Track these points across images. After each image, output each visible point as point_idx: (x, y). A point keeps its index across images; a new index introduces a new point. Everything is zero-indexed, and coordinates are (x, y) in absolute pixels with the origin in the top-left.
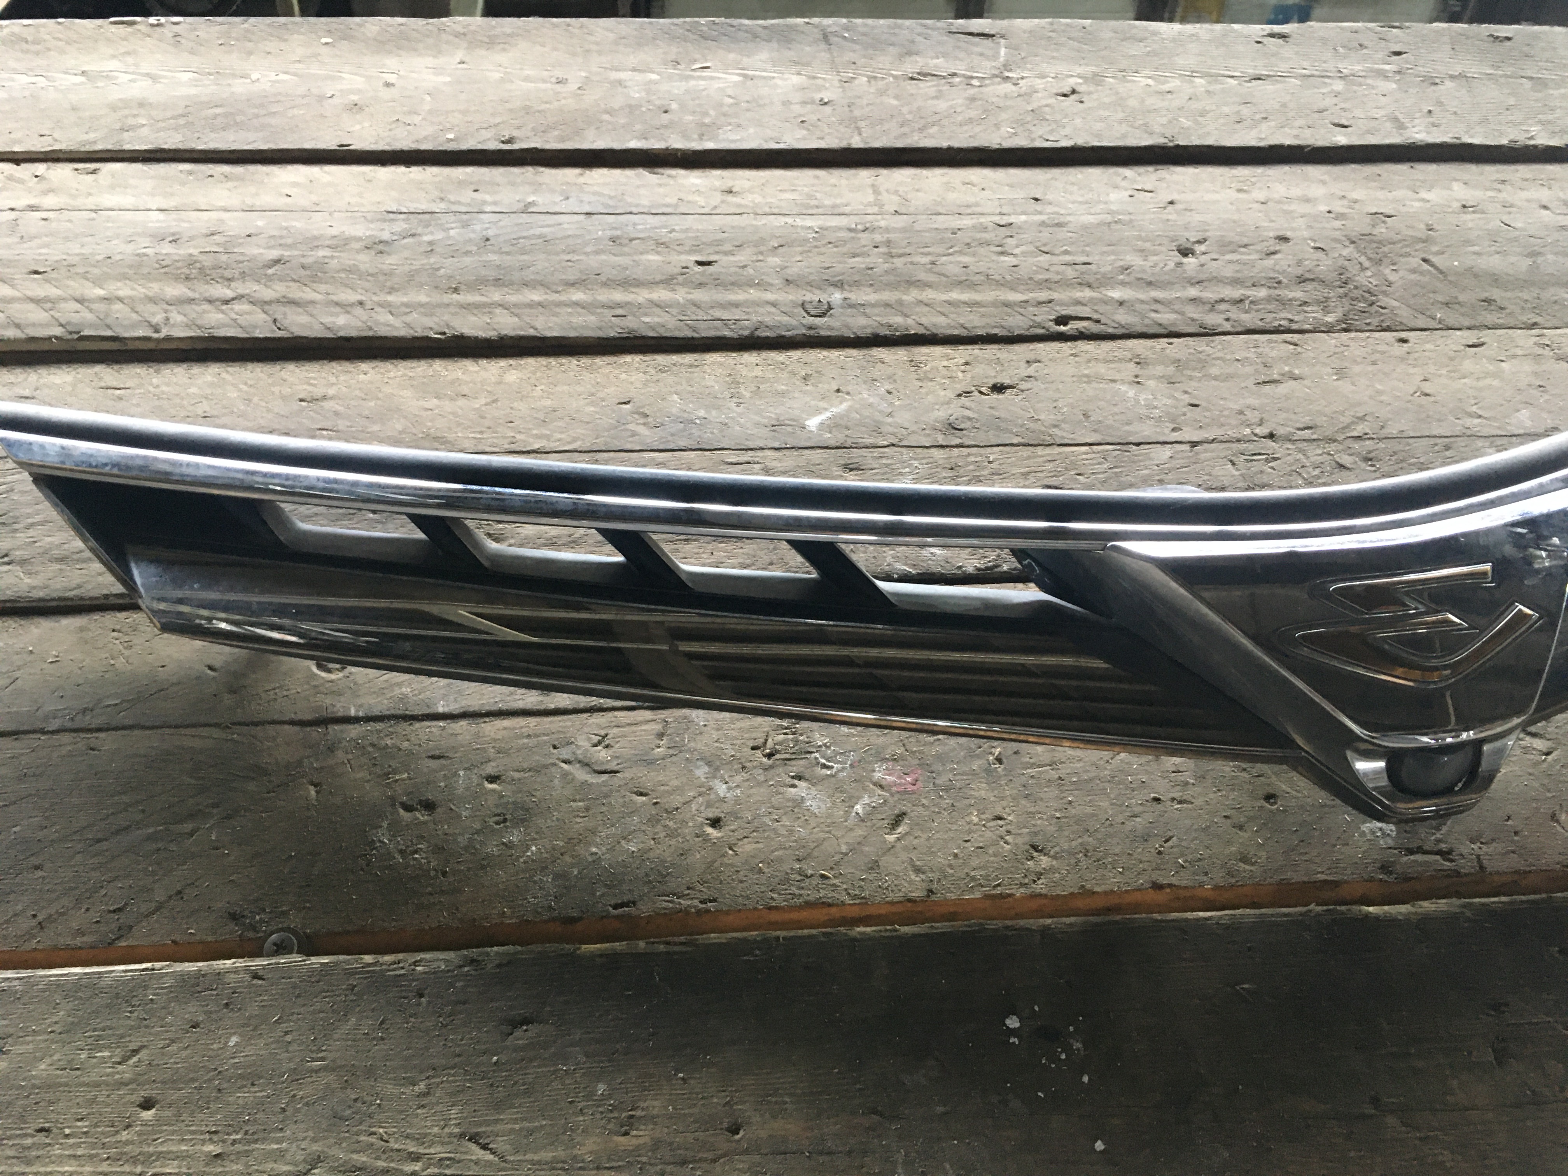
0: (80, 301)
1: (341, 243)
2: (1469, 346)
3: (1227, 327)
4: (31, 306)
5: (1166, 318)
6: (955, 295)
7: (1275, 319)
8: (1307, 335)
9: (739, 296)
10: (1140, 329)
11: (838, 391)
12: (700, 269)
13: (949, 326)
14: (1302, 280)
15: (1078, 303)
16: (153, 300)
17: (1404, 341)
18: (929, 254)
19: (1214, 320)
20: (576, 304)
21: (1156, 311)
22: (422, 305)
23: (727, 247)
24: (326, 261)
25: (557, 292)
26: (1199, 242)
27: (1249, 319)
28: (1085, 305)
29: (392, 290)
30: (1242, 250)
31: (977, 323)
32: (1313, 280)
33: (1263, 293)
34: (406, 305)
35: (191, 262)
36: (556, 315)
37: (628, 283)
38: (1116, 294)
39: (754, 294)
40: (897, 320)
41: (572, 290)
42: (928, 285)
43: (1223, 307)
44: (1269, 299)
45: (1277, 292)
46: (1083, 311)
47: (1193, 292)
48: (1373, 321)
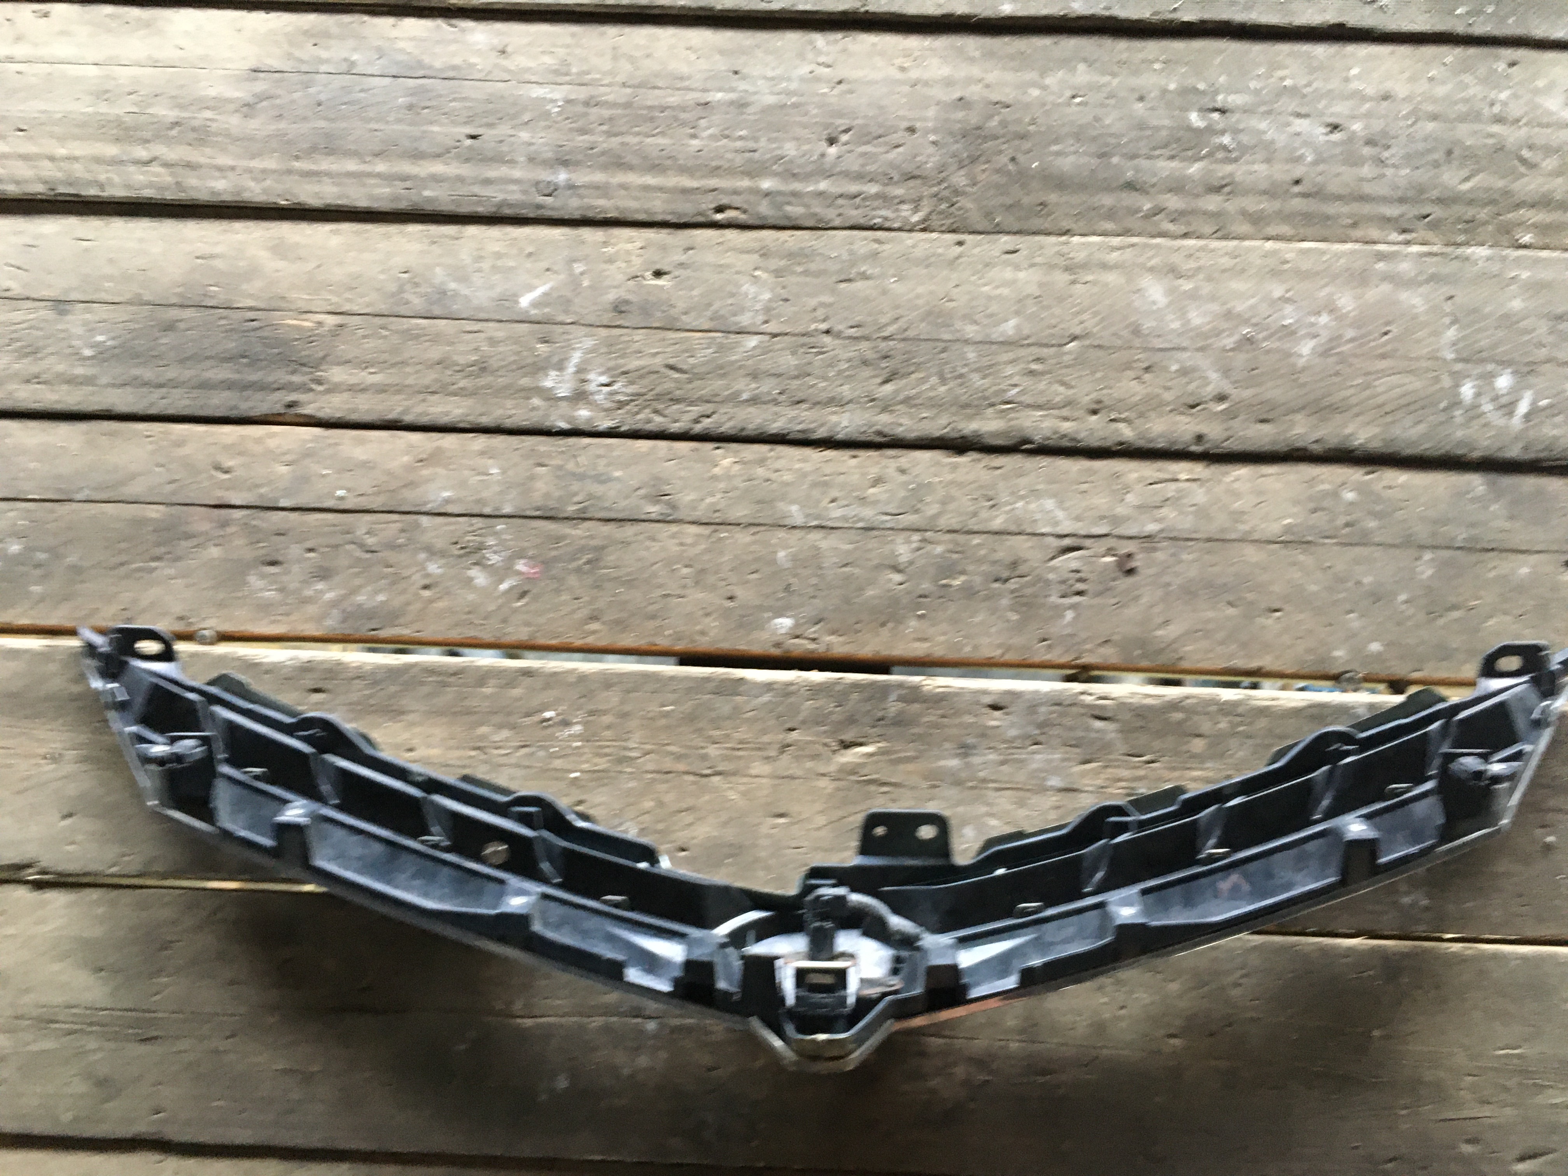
0: (52, 159)
1: (218, 104)
2: (1007, 252)
3: (837, 222)
4: (20, 163)
5: (795, 210)
6: (650, 180)
8: (893, 234)
9: (492, 173)
10: (771, 221)
11: (548, 270)
12: (469, 142)
13: (637, 211)
14: (910, 176)
15: (736, 192)
16: (98, 160)
17: (960, 243)
18: (638, 134)
19: (831, 215)
20: (379, 175)
21: (790, 203)
22: (274, 171)
23: (491, 120)
24: (209, 123)
25: (365, 162)
26: (846, 131)
27: (855, 215)
28: (740, 194)
29: (253, 157)
30: (876, 141)
31: (659, 207)
32: (917, 177)
33: (873, 189)
34: (264, 171)
35: (118, 123)
36: (364, 185)
37: (417, 156)
38: (766, 184)
39: (503, 171)
40: (602, 202)
41: (377, 160)
42: (630, 168)
43: (840, 201)
44: (877, 196)
45: (886, 188)
46: (736, 201)
47: (823, 185)
48: (948, 222)
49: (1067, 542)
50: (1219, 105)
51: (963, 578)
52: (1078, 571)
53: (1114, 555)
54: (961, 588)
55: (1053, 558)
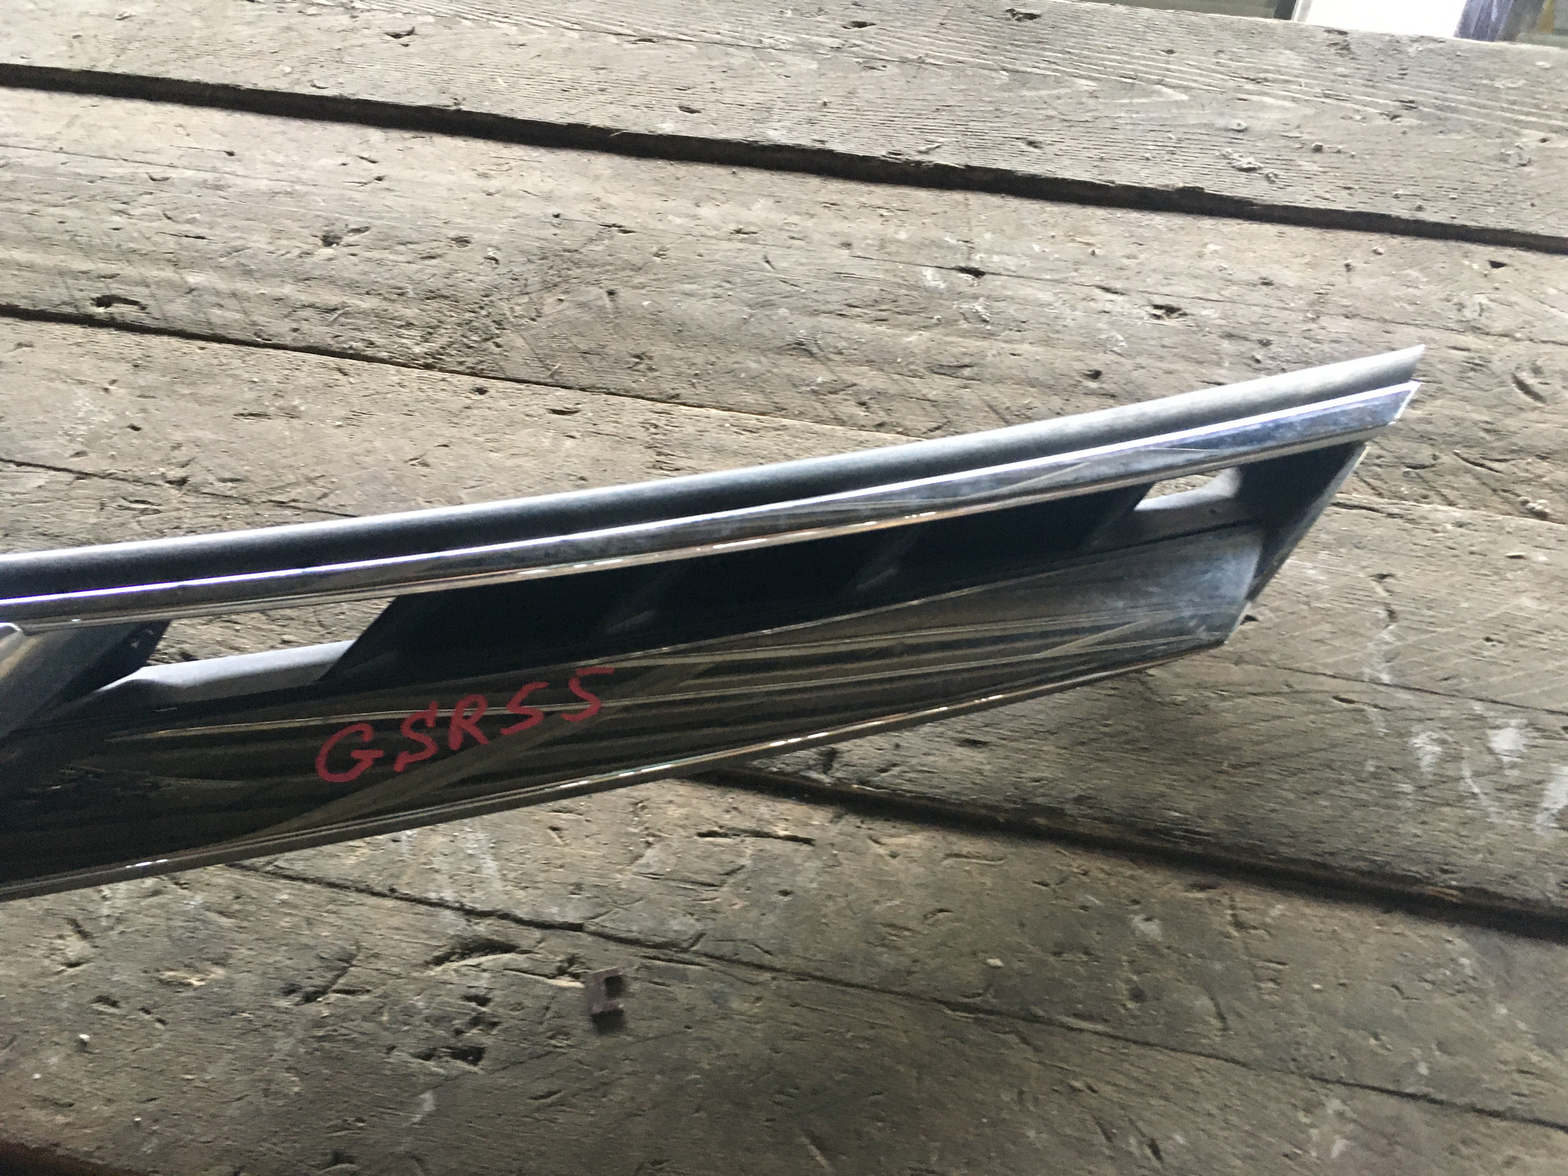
2: (555, 412)
3: (288, 340)
5: (226, 316)
6: (20, 255)
7: (353, 339)
8: (372, 365)
10: (179, 325)
14: (434, 295)
15: (142, 283)
17: (481, 391)
18: (38, 202)
19: (281, 329)
21: (221, 306)
26: (358, 231)
27: (321, 334)
28: (148, 286)
30: (402, 248)
31: (11, 288)
32: (446, 297)
33: (368, 303)
38: (197, 279)
43: (307, 313)
44: (369, 313)
45: (390, 307)
46: (139, 293)
47: (288, 290)
48: (470, 361)
49: (483, 928)
50: (974, 265)
51: (219, 973)
52: (483, 1001)
53: (576, 977)
54: (202, 995)
55: (439, 961)
